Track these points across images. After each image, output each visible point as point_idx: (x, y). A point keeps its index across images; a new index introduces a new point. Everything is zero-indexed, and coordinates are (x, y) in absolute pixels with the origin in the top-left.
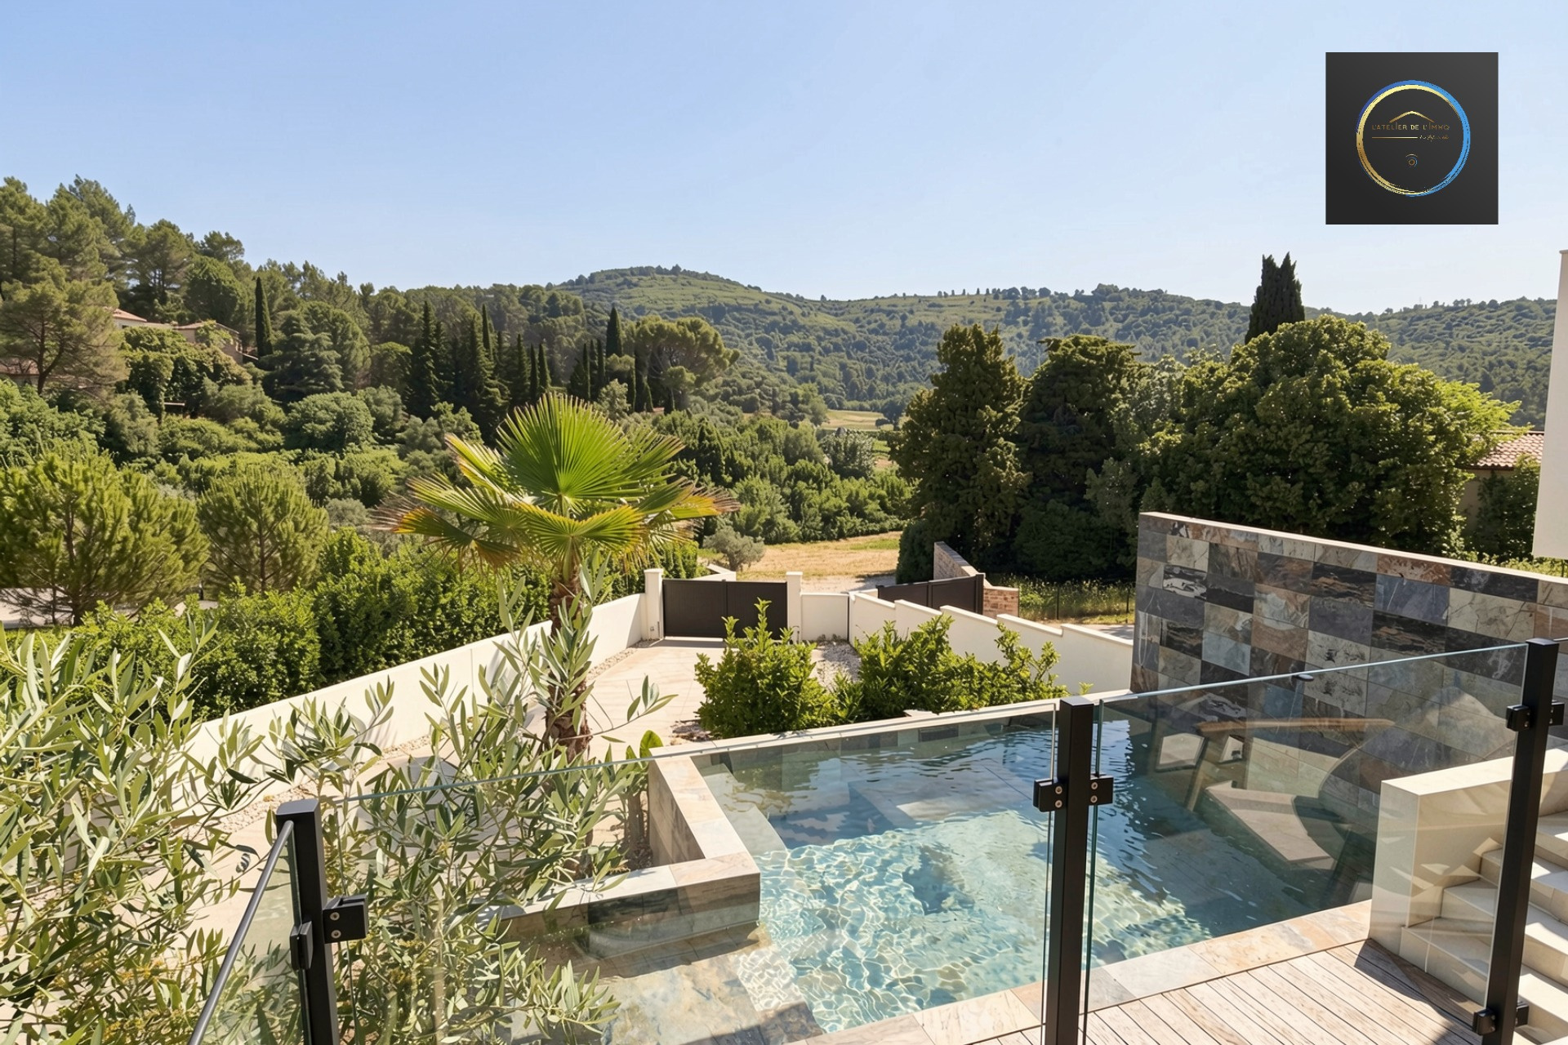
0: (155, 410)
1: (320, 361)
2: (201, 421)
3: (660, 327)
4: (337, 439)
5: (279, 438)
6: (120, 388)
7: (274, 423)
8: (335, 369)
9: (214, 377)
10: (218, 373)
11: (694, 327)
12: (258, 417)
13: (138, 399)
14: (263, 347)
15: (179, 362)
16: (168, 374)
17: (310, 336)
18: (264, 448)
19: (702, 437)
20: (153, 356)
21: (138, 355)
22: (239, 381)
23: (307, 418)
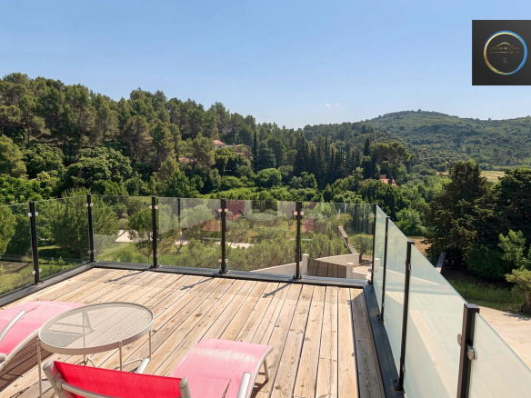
0: (221, 174)
1: (270, 157)
2: (233, 178)
3: (381, 146)
4: (270, 184)
5: (253, 183)
6: (213, 167)
7: (253, 178)
8: (274, 160)
9: (239, 163)
10: (240, 162)
11: (395, 145)
12: (248, 176)
13: (217, 171)
14: (255, 153)
15: (230, 159)
16: (226, 162)
17: (267, 149)
18: (249, 186)
19: (388, 191)
20: (223, 157)
21: (219, 157)
22: (246, 164)
23: (262, 176)
